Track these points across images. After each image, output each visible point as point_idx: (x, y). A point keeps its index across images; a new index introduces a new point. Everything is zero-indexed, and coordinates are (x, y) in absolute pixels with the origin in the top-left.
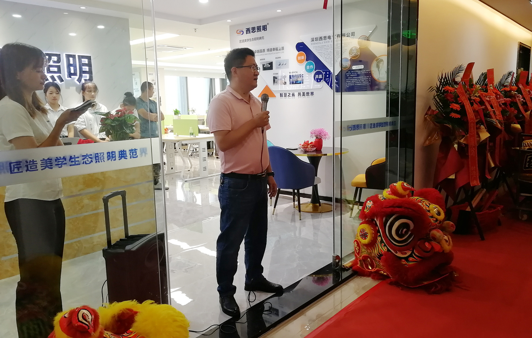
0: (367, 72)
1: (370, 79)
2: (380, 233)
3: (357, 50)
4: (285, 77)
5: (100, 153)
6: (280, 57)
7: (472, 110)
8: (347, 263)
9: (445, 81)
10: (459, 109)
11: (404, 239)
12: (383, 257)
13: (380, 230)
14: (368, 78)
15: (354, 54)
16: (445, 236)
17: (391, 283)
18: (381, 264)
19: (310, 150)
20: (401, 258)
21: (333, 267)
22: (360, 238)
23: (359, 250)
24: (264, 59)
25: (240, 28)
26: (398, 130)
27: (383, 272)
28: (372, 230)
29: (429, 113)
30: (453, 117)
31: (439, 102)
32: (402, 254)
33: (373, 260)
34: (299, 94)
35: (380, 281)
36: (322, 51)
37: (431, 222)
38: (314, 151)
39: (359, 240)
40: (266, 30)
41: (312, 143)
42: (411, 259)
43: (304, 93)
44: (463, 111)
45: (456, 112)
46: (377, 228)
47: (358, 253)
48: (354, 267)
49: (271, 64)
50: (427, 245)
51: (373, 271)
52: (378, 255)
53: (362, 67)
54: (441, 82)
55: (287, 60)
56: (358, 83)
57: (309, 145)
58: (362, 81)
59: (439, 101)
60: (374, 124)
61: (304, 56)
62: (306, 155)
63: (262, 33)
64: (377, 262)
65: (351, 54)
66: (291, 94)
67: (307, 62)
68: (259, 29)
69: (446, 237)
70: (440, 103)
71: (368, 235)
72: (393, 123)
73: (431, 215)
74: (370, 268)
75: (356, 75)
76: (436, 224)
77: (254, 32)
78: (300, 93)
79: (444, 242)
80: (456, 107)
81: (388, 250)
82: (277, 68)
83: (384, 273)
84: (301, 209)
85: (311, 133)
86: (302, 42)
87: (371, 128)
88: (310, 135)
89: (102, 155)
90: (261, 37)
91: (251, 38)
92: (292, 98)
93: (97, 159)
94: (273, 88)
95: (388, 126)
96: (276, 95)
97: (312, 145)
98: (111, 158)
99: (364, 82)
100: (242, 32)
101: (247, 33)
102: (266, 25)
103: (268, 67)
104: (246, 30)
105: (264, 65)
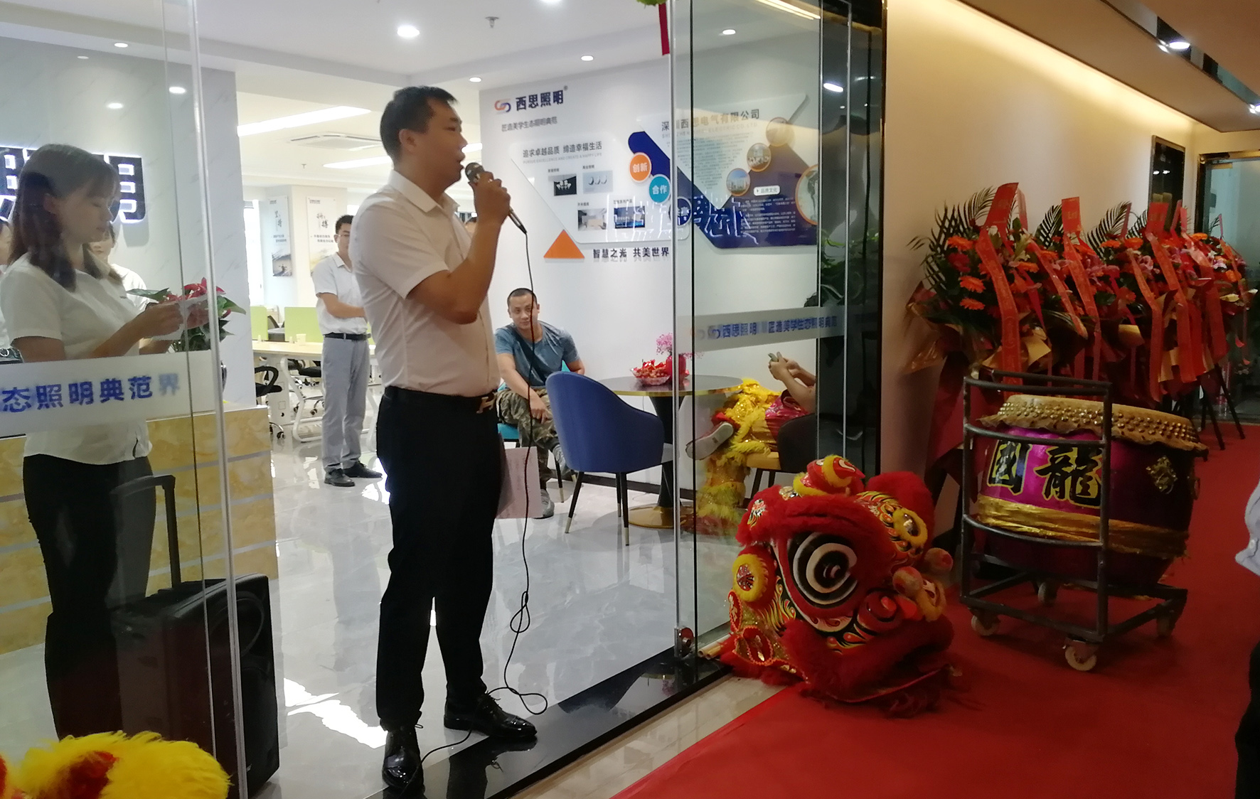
0: (788, 203)
1: (793, 219)
2: (781, 576)
3: (764, 150)
4: (604, 211)
5: (51, 387)
6: (593, 166)
7: (1010, 292)
8: (709, 647)
9: (953, 223)
10: (980, 291)
11: (834, 589)
12: (787, 632)
13: (781, 568)
14: (790, 215)
15: (758, 159)
16: (928, 582)
17: (804, 694)
18: (784, 647)
19: (654, 381)
20: (826, 635)
21: (675, 655)
22: (738, 587)
23: (738, 614)
24: (558, 170)
25: (503, 97)
26: (843, 336)
27: (787, 667)
28: (763, 567)
29: (919, 296)
30: (968, 308)
31: (938, 272)
32: (829, 624)
33: (768, 640)
34: (637, 252)
35: (781, 689)
37: (893, 550)
38: (662, 385)
39: (737, 592)
40: (562, 102)
41: (661, 365)
42: (849, 636)
43: (646, 250)
44: (989, 296)
45: (973, 295)
46: (775, 564)
47: (737, 624)
48: (724, 656)
49: (573, 180)
50: (885, 603)
51: (767, 664)
52: (778, 627)
53: (775, 190)
54: (942, 227)
55: (609, 174)
56: (768, 227)
57: (653, 369)
58: (776, 222)
59: (936, 269)
60: (779, 323)
61: (646, 165)
62: (644, 392)
63: (552, 109)
64: (775, 643)
65: (752, 160)
66: (619, 250)
67: (653, 178)
68: (545, 98)
69: (930, 586)
70: (940, 274)
71: (753, 579)
72: (832, 321)
73: (895, 534)
74: (763, 659)
75: (763, 209)
76: (908, 555)
77: (533, 106)
78: (638, 250)
79: (924, 596)
80: (974, 284)
81: (799, 616)
82: (587, 191)
83: (790, 669)
84: (630, 520)
85: (659, 343)
86: (642, 131)
87: (771, 331)
88: (655, 346)
89: (56, 391)
90: (550, 117)
91: (528, 121)
92: (621, 261)
93: (43, 401)
94: (578, 236)
95: (819, 327)
96: (584, 254)
97: (660, 370)
98: (80, 397)
99: (780, 226)
100: (507, 107)
101: (518, 109)
102: (562, 91)
103: (567, 188)
104: (517, 102)
105: (556, 183)
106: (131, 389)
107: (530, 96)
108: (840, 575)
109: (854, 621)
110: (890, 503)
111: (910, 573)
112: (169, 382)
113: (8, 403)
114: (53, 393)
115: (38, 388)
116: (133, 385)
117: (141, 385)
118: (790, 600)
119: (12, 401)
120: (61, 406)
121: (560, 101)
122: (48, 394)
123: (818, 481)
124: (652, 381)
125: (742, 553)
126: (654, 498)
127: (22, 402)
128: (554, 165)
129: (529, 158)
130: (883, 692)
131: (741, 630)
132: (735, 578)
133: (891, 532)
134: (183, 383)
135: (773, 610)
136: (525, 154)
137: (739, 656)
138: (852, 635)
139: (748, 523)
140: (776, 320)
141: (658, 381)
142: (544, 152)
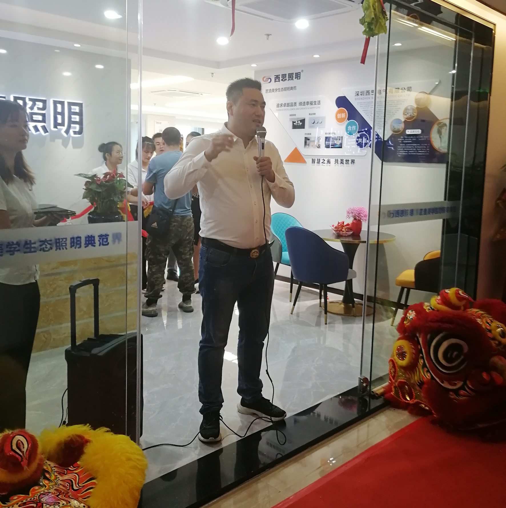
0: (426, 139)
1: (428, 148)
2: (423, 354)
3: (413, 109)
4: (319, 138)
5: (63, 239)
8: (378, 389)
11: (454, 364)
12: (425, 386)
13: (423, 350)
14: (426, 146)
15: (409, 114)
17: (434, 422)
18: (422, 394)
19: (344, 234)
20: (449, 390)
21: (359, 391)
22: (396, 357)
23: (395, 372)
24: (295, 115)
25: (267, 75)
27: (423, 406)
28: (413, 348)
32: (451, 384)
33: (412, 389)
34: (336, 161)
35: (420, 417)
36: (368, 109)
38: (349, 236)
39: (395, 360)
40: (300, 79)
41: (348, 225)
42: (462, 392)
43: (342, 160)
46: (419, 347)
47: (394, 377)
48: (387, 395)
50: (485, 375)
51: (411, 402)
52: (419, 382)
53: (418, 132)
55: (324, 118)
56: (413, 152)
57: (344, 227)
60: (425, 210)
61: (345, 114)
62: (339, 240)
63: (294, 82)
64: (417, 392)
65: (406, 115)
66: (326, 160)
67: (348, 121)
68: (291, 76)
71: (406, 354)
72: (453, 210)
73: (492, 336)
74: (408, 399)
75: (411, 142)
77: (284, 80)
78: (338, 160)
81: (432, 377)
82: (310, 127)
83: (425, 407)
84: (328, 309)
85: (348, 212)
86: (344, 96)
87: (421, 214)
88: (346, 214)
89: (64, 241)
90: (293, 86)
91: (280, 88)
92: (327, 166)
93: (58, 246)
94: (304, 151)
95: (446, 212)
96: (306, 161)
97: (348, 228)
98: (75, 245)
99: (420, 151)
100: (269, 80)
101: (275, 82)
102: (300, 73)
103: (299, 125)
104: (275, 78)
105: (293, 122)
106: (99, 241)
107: (282, 75)
108: (458, 357)
109: (465, 384)
110: (488, 318)
111: (501, 359)
112: (117, 237)
113: (42, 247)
114: (63, 242)
115: (56, 239)
116: (100, 239)
117: (104, 239)
118: (427, 368)
119: (44, 246)
120: (66, 249)
121: (299, 78)
122: (61, 242)
123: (446, 301)
124: (343, 234)
125: (399, 339)
126: (340, 298)
127: (48, 246)
128: (293, 112)
129: (280, 108)
130: (480, 426)
131: (396, 381)
132: (395, 353)
133: (489, 334)
134: (124, 238)
135: (417, 373)
136: (278, 106)
137: (395, 396)
138: (463, 392)
139: (405, 322)
140: (423, 208)
141: (346, 234)
142: (288, 105)
